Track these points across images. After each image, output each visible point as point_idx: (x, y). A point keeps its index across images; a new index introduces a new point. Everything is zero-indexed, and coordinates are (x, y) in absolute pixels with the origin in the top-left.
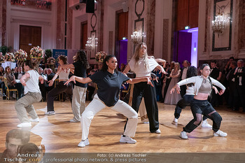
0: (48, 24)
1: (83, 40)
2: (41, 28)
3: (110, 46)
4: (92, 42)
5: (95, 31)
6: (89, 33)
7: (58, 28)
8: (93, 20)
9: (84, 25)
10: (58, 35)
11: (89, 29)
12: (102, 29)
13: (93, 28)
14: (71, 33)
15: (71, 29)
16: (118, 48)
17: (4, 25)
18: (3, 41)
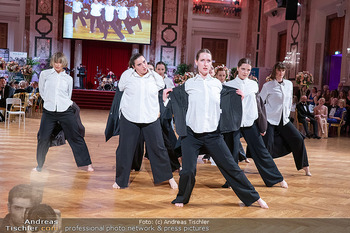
0: (236, 35)
1: (281, 56)
2: (227, 40)
3: (316, 64)
4: (292, 58)
5: (297, 44)
6: (288, 47)
7: (249, 41)
8: (294, 29)
9: (282, 36)
10: (248, 50)
11: (289, 40)
12: (306, 40)
13: (294, 39)
14: (265, 46)
15: (265, 42)
16: (327, 66)
17: (184, 38)
18: (182, 56)
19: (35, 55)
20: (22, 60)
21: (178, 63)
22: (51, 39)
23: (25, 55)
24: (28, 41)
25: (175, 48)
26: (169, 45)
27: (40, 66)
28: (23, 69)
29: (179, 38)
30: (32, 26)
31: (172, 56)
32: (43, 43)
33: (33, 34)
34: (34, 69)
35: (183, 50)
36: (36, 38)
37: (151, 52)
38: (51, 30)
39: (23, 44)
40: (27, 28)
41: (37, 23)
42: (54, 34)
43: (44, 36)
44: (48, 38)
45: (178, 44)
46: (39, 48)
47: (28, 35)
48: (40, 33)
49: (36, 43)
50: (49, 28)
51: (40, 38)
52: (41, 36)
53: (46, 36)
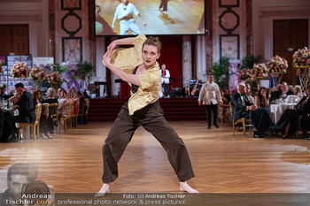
2: (307, 20)
17: (249, 22)
18: (248, 47)
19: (63, 60)
20: (48, 67)
21: (243, 55)
22: (81, 38)
23: (50, 61)
24: (54, 44)
25: (238, 36)
26: (230, 33)
27: (69, 73)
28: (50, 76)
29: (243, 23)
30: (58, 25)
31: (234, 46)
32: (72, 44)
33: (59, 34)
34: (63, 76)
35: (248, 38)
36: (63, 39)
37: (207, 44)
38: (81, 27)
39: (48, 48)
40: (52, 28)
41: (63, 20)
42: (84, 33)
43: (72, 35)
44: (77, 38)
45: (242, 31)
46: (67, 51)
47: (53, 36)
48: (68, 32)
49: (63, 46)
50: (78, 26)
51: (67, 38)
52: (68, 36)
53: (75, 35)
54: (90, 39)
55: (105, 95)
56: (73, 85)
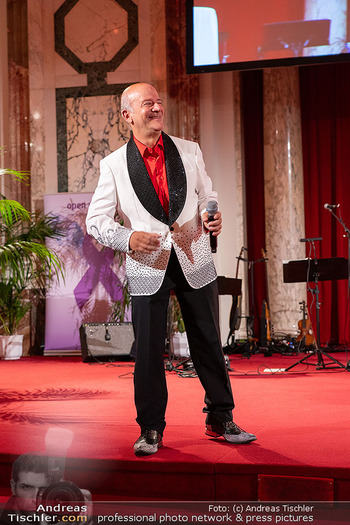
19: (63, 186)
30: (39, 38)
32: (97, 115)
33: (47, 76)
36: (62, 95)
38: (133, 40)
41: (59, 17)
43: (97, 79)
44: (118, 91)
46: (78, 148)
48: (80, 67)
49: (61, 124)
50: (124, 39)
51: (79, 93)
52: (82, 81)
53: (112, 78)
54: (173, 92)
55: (241, 334)
56: (101, 292)
